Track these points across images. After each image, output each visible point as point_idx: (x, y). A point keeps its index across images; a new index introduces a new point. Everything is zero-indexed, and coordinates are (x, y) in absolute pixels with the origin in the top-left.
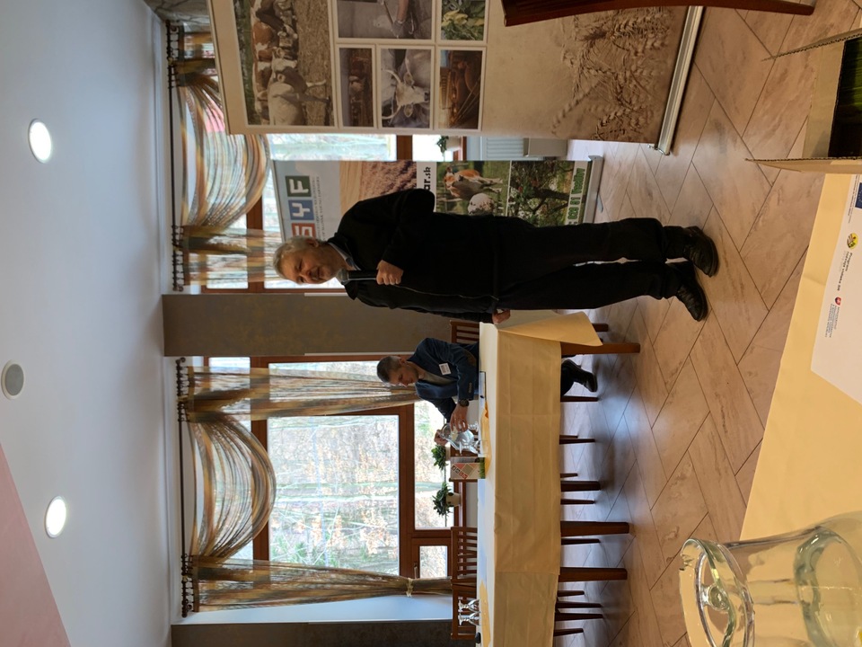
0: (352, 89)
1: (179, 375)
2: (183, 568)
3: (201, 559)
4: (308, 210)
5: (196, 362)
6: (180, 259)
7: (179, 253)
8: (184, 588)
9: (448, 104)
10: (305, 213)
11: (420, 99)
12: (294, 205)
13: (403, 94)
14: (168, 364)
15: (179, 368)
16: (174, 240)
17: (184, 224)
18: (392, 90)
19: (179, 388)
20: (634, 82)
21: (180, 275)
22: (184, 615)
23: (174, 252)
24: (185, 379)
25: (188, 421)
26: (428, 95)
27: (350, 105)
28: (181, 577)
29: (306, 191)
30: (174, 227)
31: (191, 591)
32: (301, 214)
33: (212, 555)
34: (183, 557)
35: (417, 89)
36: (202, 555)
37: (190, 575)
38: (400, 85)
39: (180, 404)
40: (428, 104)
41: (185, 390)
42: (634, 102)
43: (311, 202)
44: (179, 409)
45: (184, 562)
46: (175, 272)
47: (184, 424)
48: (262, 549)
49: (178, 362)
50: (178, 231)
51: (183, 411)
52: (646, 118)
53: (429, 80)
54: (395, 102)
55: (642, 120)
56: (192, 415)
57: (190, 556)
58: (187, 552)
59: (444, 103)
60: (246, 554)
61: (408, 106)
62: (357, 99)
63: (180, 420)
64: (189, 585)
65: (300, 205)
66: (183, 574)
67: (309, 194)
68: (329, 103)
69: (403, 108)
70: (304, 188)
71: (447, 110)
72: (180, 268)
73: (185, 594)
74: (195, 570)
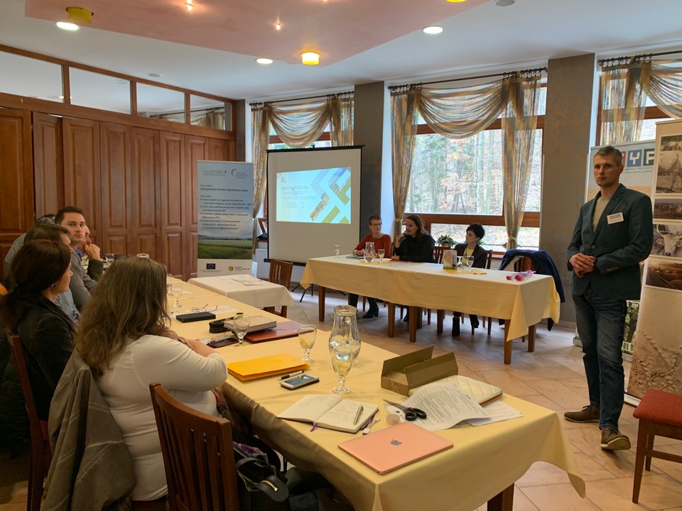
0: (677, 207)
1: (535, 70)
2: (415, 85)
3: (420, 95)
4: (634, 163)
5: (544, 80)
6: (624, 62)
7: (629, 62)
8: (404, 86)
9: (662, 268)
10: (632, 161)
11: (667, 250)
12: (639, 154)
13: (671, 239)
14: (543, 62)
15: (540, 70)
16: (640, 56)
17: (652, 62)
18: (675, 232)
19: (527, 71)
20: (665, 385)
21: (610, 64)
22: (389, 88)
23: (630, 58)
24: (533, 74)
25: (504, 79)
26: (669, 255)
27: (667, 205)
28: (410, 84)
29: (647, 163)
30: (651, 55)
31: (402, 91)
32: (631, 158)
33: (421, 101)
34: (421, 84)
35: (674, 248)
36: (422, 96)
37: (410, 89)
38: (678, 238)
39: (515, 73)
40: (663, 254)
41: (525, 76)
42: (653, 383)
43: (640, 165)
44: (512, 73)
45: (418, 84)
46: (613, 60)
47: (502, 77)
48: (424, 130)
49: (545, 69)
50: (648, 58)
51: (510, 75)
52: (643, 389)
53: (680, 257)
54: (666, 233)
55: (641, 386)
56: (507, 82)
57: (421, 88)
58: (424, 86)
59: (664, 265)
60: (421, 121)
61: (663, 242)
62: (671, 209)
63: (504, 74)
64: (405, 89)
65: (638, 158)
66: (411, 85)
67: (645, 164)
68: (670, 191)
69: (662, 238)
70: (649, 161)
71: (658, 266)
72: (616, 63)
73: (400, 87)
74: (413, 92)
